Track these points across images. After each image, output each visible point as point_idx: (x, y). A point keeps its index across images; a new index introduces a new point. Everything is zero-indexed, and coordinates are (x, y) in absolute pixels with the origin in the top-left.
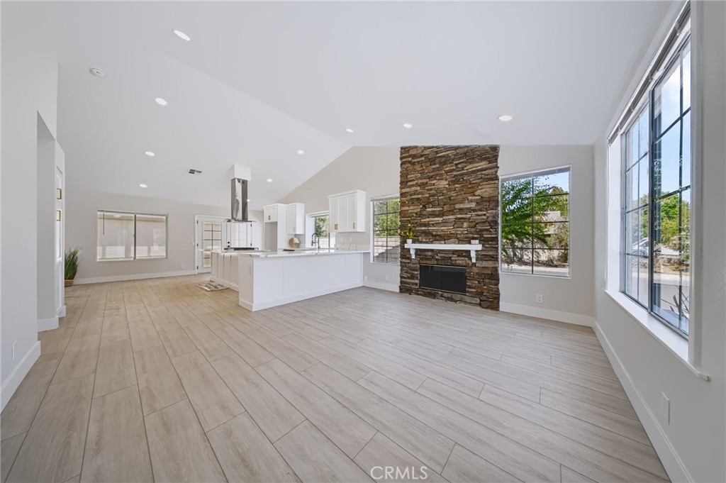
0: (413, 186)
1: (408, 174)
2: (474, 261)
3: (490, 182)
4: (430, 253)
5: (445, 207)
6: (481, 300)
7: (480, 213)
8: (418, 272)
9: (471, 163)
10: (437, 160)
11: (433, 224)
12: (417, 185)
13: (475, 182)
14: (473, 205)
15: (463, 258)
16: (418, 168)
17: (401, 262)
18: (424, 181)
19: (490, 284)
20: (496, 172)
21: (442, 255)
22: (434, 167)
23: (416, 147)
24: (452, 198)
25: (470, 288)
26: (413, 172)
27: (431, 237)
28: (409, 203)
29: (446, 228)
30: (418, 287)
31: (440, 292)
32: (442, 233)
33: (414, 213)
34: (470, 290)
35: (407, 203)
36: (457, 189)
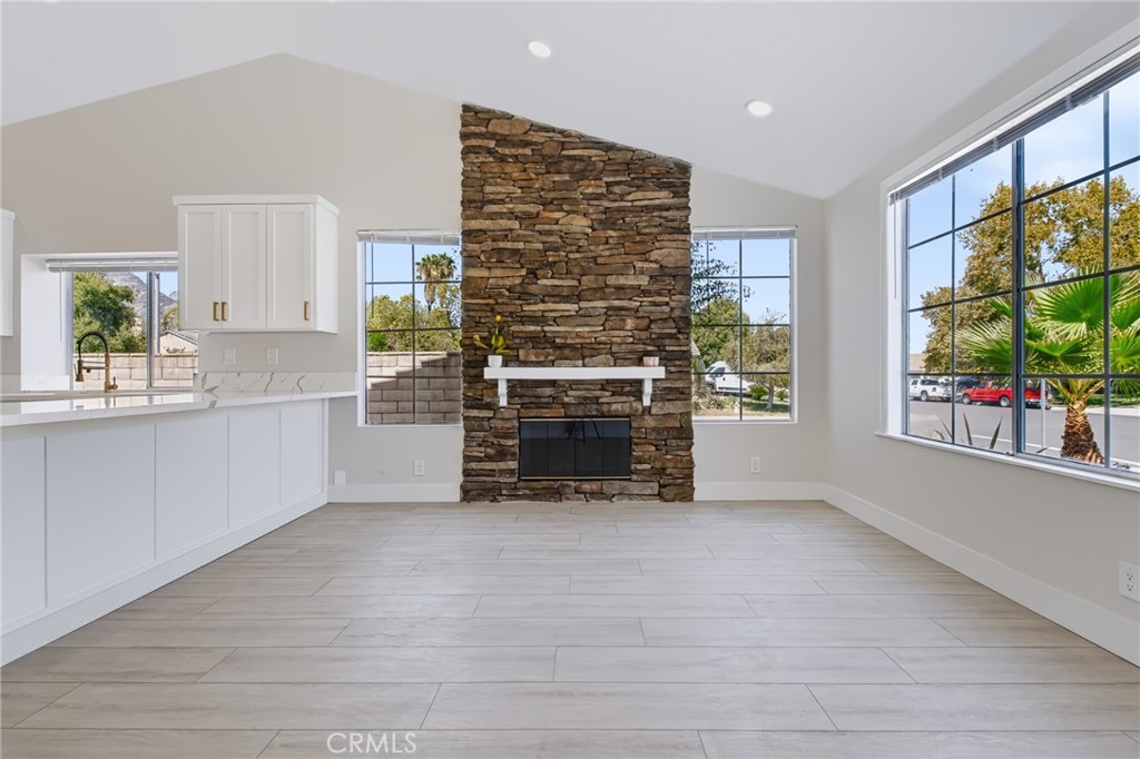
0: (501, 215)
1: (486, 182)
2: (647, 401)
3: (676, 236)
4: (548, 391)
5: (584, 278)
6: (661, 486)
7: (659, 299)
8: (517, 441)
9: (639, 188)
10: (565, 164)
11: (555, 319)
12: (512, 215)
13: (647, 230)
14: (644, 281)
15: (624, 399)
16: (513, 170)
17: (466, 418)
18: (533, 209)
19: (679, 448)
20: (687, 217)
21: (579, 393)
22: (557, 178)
23: (509, 117)
24: (600, 260)
25: (639, 463)
26: (499, 180)
27: (551, 350)
28: (488, 259)
29: (587, 329)
30: (515, 480)
31: (572, 483)
32: (578, 341)
33: (503, 287)
34: (639, 467)
35: (482, 258)
36: (611, 241)
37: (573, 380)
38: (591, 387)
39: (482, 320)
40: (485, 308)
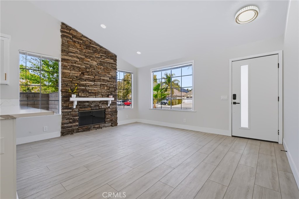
1: (69, 46)
2: (109, 105)
3: (114, 70)
4: (87, 104)
5: (96, 76)
6: (112, 123)
7: (111, 83)
8: (78, 117)
9: (107, 58)
10: (91, 48)
11: (88, 86)
12: (77, 57)
13: (109, 68)
14: (108, 79)
15: (104, 105)
16: (77, 45)
17: (62, 112)
18: (83, 57)
19: (115, 115)
20: (116, 66)
21: (95, 104)
23: (77, 31)
24: (99, 73)
25: (107, 119)
26: (73, 47)
27: (88, 94)
28: (70, 68)
29: (97, 89)
30: (78, 127)
31: (92, 126)
32: (94, 91)
33: (75, 76)
34: (108, 120)
35: (68, 67)
36: (102, 69)
37: (93, 101)
38: (97, 102)
39: (68, 84)
40: (69, 81)
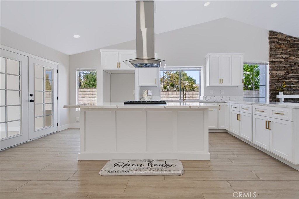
0: (280, 58)
1: (276, 50)
4: (292, 101)
10: (296, 45)
11: (293, 83)
12: (283, 58)
16: (283, 47)
18: (288, 56)
22: (293, 49)
26: (279, 49)
27: (292, 91)
28: (277, 68)
33: (280, 75)
39: (275, 83)
40: (276, 80)
